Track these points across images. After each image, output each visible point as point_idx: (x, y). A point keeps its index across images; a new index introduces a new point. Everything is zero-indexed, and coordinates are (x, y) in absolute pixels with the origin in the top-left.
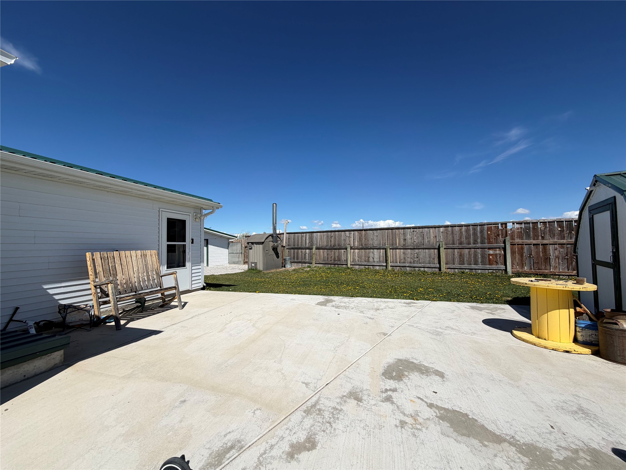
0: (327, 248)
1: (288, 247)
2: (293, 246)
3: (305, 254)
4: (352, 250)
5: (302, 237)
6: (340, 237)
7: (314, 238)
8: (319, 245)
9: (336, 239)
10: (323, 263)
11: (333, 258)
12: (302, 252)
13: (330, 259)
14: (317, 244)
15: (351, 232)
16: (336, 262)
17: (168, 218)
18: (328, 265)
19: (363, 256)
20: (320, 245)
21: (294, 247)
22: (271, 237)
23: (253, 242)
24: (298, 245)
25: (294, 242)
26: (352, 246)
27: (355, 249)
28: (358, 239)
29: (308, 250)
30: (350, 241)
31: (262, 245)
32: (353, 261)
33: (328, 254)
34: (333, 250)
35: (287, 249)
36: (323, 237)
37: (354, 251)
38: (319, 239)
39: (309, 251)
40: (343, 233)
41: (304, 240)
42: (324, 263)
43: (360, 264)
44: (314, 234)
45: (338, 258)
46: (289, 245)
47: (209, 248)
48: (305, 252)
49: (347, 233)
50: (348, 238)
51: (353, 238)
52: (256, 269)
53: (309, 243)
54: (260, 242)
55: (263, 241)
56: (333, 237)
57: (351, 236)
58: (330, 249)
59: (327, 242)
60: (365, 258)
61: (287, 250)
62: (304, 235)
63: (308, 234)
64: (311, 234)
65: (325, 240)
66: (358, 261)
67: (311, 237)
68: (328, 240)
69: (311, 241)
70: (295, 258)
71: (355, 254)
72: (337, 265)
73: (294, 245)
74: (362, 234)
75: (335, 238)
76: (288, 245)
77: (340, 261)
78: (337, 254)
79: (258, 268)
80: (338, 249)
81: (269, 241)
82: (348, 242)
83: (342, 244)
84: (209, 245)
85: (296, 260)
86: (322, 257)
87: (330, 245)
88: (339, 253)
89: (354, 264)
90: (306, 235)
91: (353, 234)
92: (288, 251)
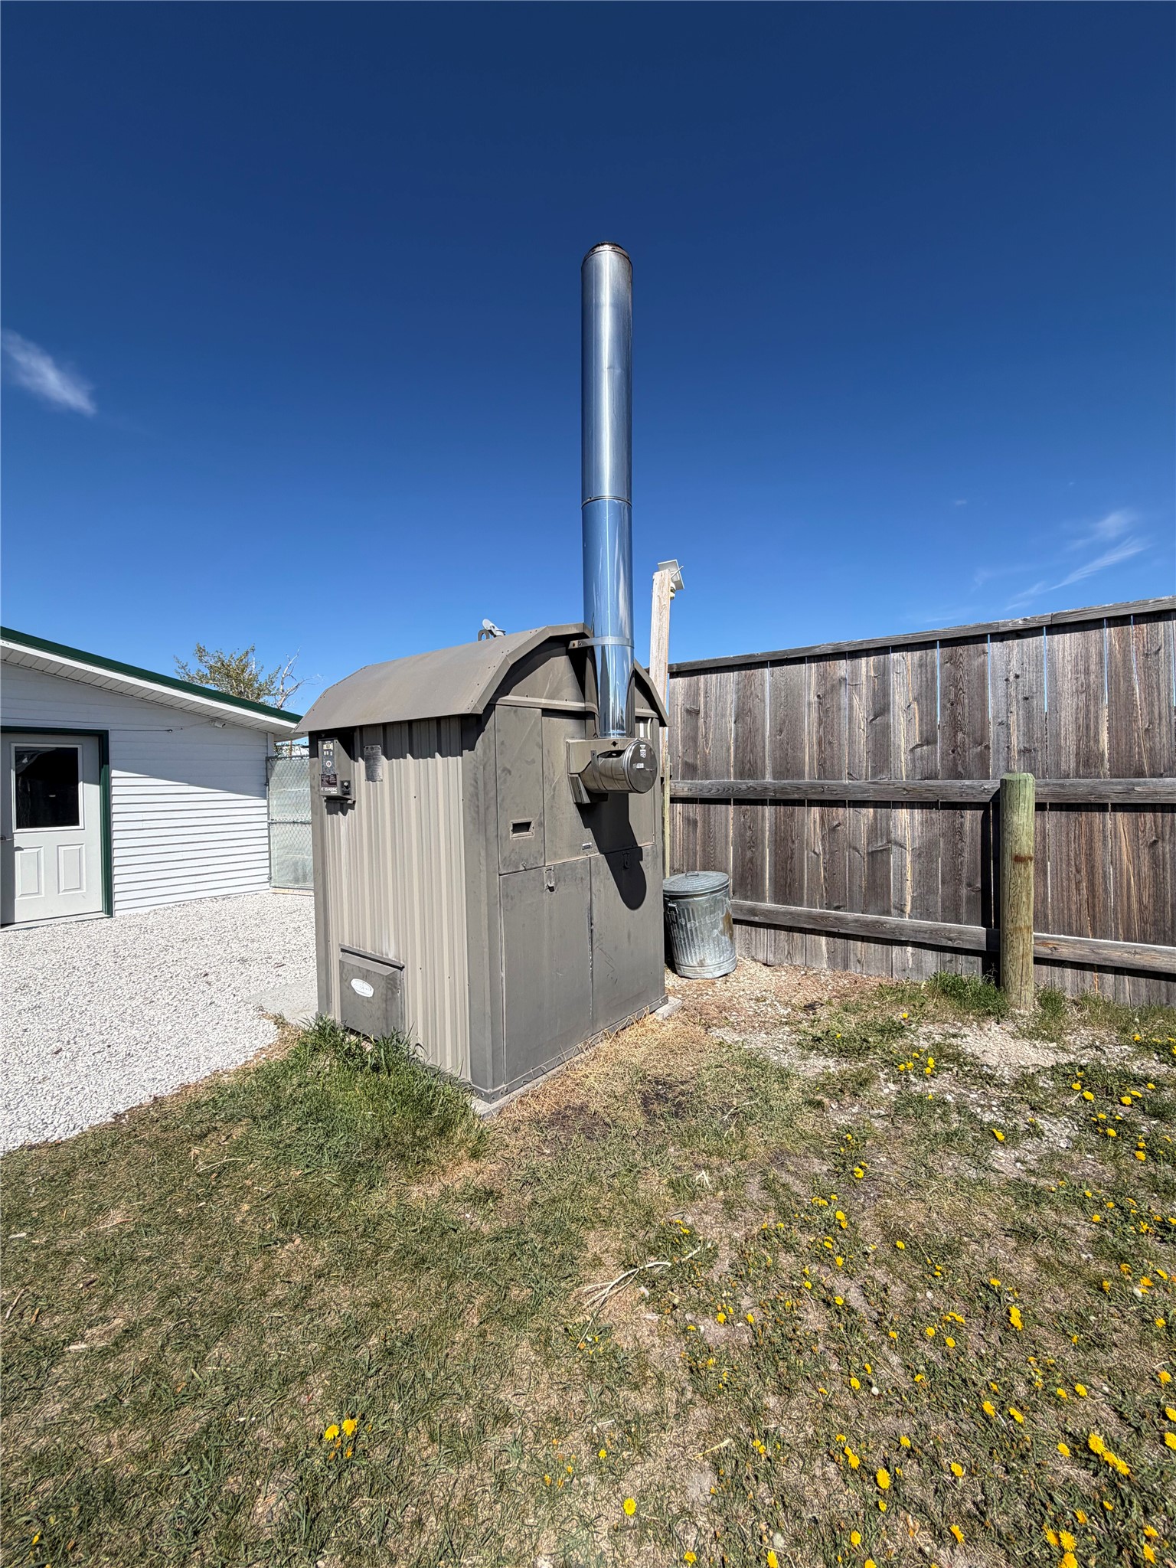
1: (684, 788)
2: (741, 774)
12: (831, 831)
21: (751, 783)
22: (560, 665)
23: (361, 728)
24: (787, 766)
25: (747, 740)
29: (917, 813)
31: (455, 762)
35: (673, 800)
39: (925, 823)
41: (863, 714)
46: (690, 770)
47: (114, 791)
48: (877, 831)
52: (392, 1043)
53: (928, 740)
54: (438, 720)
55: (467, 703)
61: (679, 807)
62: (855, 673)
63: (912, 657)
64: (951, 659)
67: (954, 682)
69: (955, 725)
70: (765, 884)
76: (686, 764)
79: (417, 1029)
81: (547, 712)
84: (114, 773)
85: (768, 905)
90: (883, 674)
92: (690, 823)
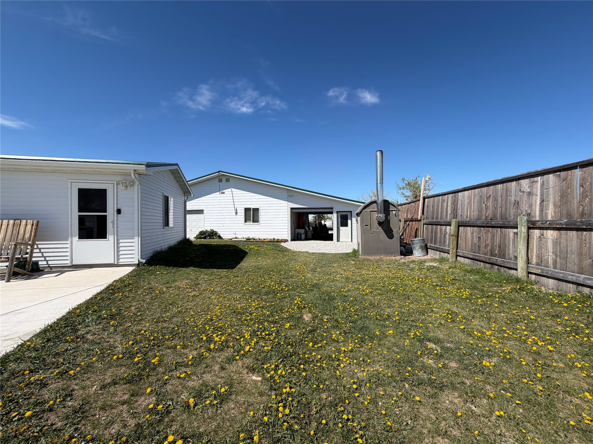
0: (479, 223)
1: (425, 221)
3: (445, 235)
4: (536, 233)
5: (443, 201)
6: (507, 195)
7: (459, 202)
8: (465, 217)
9: (497, 202)
10: (469, 256)
11: (489, 248)
12: (441, 230)
13: (483, 249)
14: (463, 215)
15: (536, 179)
16: (494, 259)
17: (79, 189)
18: (479, 263)
19: (572, 253)
20: (467, 217)
21: (432, 220)
24: (437, 218)
25: (433, 212)
26: (537, 219)
27: (547, 229)
28: (558, 198)
29: (449, 227)
30: (531, 206)
31: (360, 218)
32: (538, 264)
33: (480, 237)
34: (490, 229)
35: (424, 224)
36: (474, 199)
37: (543, 235)
38: (466, 204)
39: (450, 229)
40: (514, 183)
41: (445, 207)
42: (471, 257)
43: (561, 276)
44: (460, 194)
45: (499, 251)
49: (525, 183)
50: (525, 196)
51: (542, 195)
53: (451, 211)
56: (491, 199)
57: (534, 190)
58: (484, 227)
59: (480, 211)
60: (580, 261)
61: (425, 225)
62: (445, 199)
63: (451, 195)
64: (455, 196)
65: (475, 206)
66: (555, 268)
67: (455, 200)
68: (481, 205)
69: (454, 209)
70: (432, 241)
71: (547, 242)
72: (497, 267)
73: (433, 218)
74: (571, 180)
75: (496, 200)
76: (426, 217)
77: (503, 256)
78: (498, 240)
80: (501, 227)
81: (371, 211)
82: (525, 207)
83: (509, 214)
86: (470, 243)
87: (484, 217)
88: (504, 238)
89: (539, 272)
90: (448, 198)
91: (542, 185)
92: (426, 229)
